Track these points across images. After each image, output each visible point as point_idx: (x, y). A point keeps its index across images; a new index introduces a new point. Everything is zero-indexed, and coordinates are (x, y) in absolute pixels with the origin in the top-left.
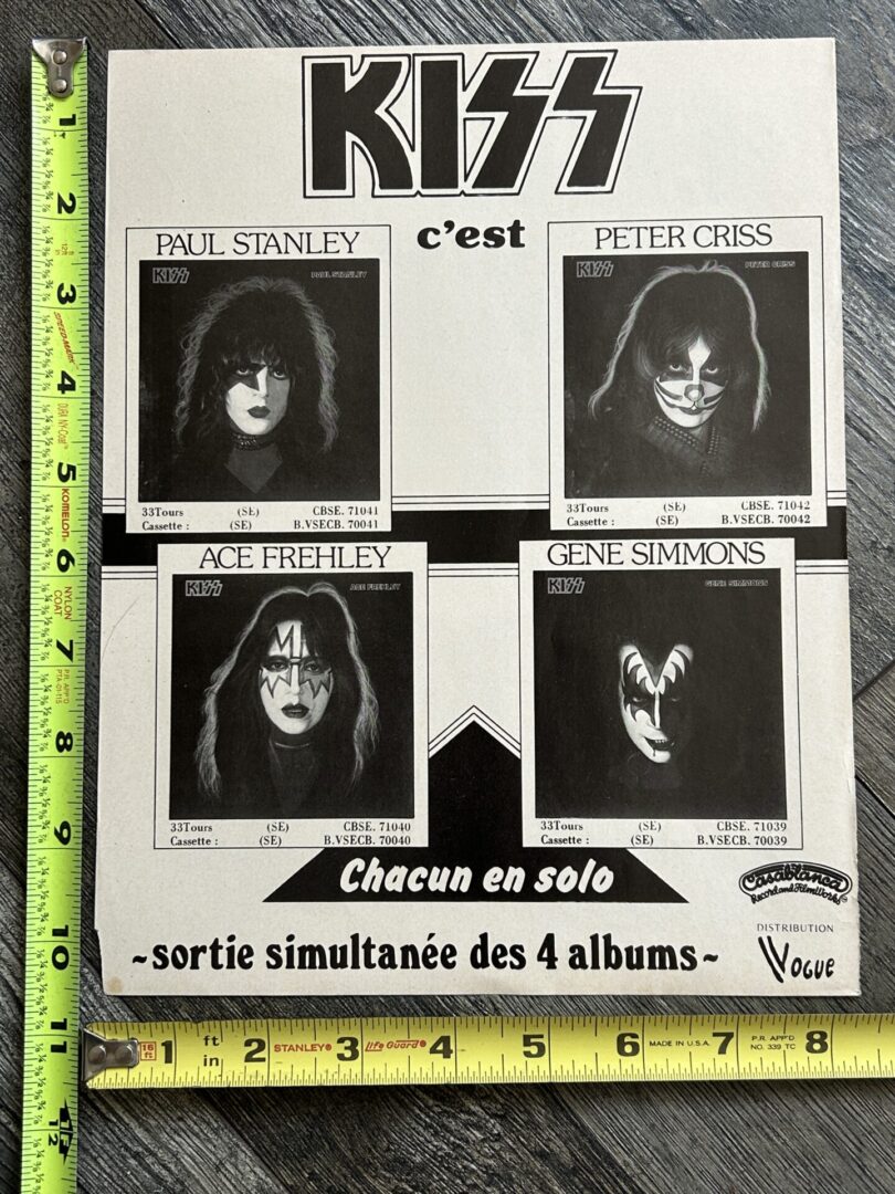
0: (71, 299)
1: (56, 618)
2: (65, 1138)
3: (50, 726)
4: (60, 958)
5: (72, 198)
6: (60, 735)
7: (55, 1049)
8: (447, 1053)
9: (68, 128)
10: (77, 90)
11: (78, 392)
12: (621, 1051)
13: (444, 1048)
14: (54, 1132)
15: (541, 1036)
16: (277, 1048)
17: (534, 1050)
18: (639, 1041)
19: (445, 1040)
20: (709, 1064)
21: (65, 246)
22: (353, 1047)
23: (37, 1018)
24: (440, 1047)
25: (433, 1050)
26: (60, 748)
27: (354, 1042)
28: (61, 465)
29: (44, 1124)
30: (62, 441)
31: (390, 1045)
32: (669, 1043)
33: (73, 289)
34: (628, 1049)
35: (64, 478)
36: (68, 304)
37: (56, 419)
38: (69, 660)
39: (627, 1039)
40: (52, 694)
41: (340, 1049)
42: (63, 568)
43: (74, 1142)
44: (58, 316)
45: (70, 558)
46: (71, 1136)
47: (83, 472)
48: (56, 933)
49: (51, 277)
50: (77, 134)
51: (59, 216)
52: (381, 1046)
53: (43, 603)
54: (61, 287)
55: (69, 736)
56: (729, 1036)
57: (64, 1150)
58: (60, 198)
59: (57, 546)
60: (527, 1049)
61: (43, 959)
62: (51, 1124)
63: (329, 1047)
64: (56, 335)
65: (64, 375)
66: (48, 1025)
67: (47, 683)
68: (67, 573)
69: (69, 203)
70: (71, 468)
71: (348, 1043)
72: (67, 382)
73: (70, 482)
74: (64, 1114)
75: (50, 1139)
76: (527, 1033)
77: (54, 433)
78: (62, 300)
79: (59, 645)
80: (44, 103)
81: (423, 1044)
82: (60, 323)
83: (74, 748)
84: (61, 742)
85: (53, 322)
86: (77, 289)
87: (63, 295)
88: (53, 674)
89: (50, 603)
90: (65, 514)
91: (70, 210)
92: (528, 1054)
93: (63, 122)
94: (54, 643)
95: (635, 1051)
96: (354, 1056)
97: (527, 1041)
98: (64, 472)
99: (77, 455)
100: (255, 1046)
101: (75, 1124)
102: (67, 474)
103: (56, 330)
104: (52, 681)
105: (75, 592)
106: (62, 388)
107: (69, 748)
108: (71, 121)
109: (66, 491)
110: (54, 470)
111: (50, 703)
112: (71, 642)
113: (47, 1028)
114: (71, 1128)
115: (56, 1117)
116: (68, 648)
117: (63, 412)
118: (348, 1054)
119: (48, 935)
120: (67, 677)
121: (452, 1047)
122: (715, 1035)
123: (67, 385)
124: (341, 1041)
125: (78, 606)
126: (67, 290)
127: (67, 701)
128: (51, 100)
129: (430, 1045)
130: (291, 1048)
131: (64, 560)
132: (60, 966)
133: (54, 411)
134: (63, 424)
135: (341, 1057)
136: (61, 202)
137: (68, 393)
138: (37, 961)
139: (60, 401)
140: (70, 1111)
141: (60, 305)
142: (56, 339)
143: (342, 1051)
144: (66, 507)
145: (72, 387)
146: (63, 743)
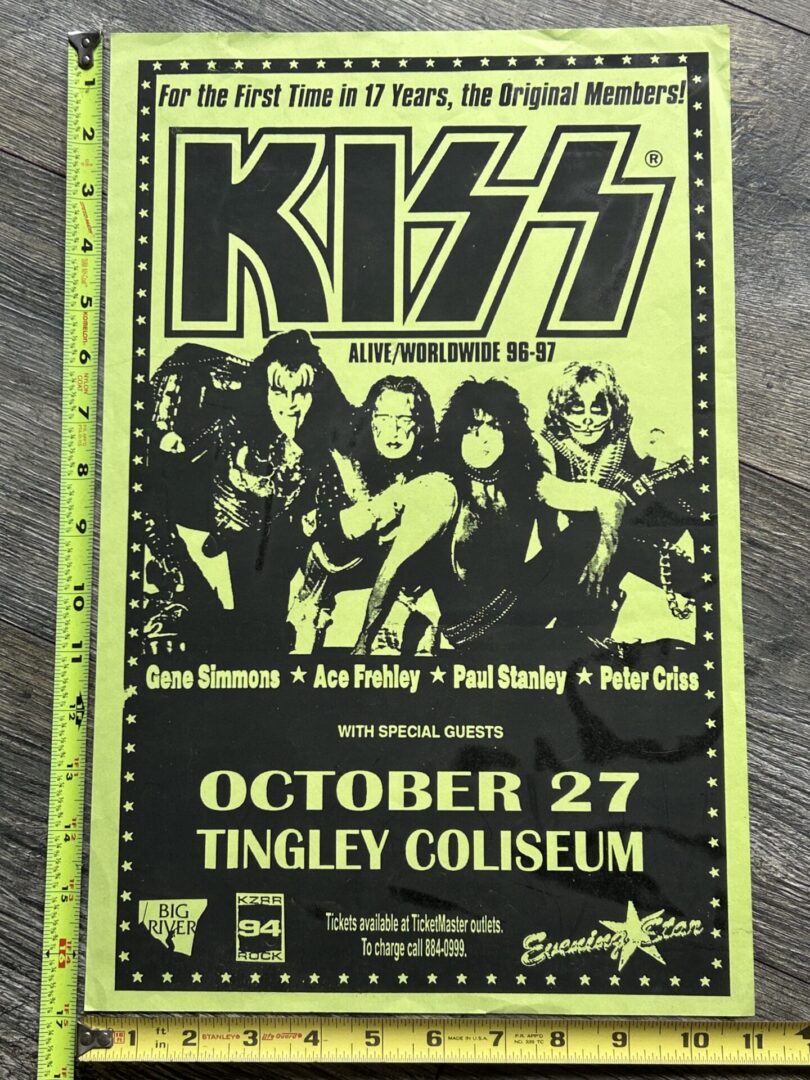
0: (91, 193)
1: (79, 393)
2: (79, 715)
3: (74, 460)
4: (79, 604)
5: (92, 130)
6: (81, 466)
7: (75, 660)
8: (315, 1042)
9: (91, 87)
10: (95, 63)
11: (94, 251)
12: (430, 1043)
13: (314, 1038)
14: (73, 712)
15: (377, 1032)
16: (204, 1037)
17: (372, 1041)
18: (441, 1036)
19: (314, 1034)
20: (487, 1053)
21: (87, 160)
22: (254, 1037)
23: (63, 641)
24: (311, 1038)
25: (306, 1040)
26: (80, 474)
27: (255, 1034)
28: (83, 297)
29: (66, 707)
30: (83, 282)
31: (278, 1036)
32: (461, 1038)
33: (92, 187)
34: (434, 1041)
35: (84, 305)
36: (89, 197)
37: (80, 269)
38: (85, 418)
39: (434, 1035)
40: (76, 441)
41: (245, 1038)
42: (83, 362)
43: (85, 716)
44: (82, 204)
45: (88, 356)
46: (83, 713)
47: (96, 301)
48: (76, 588)
49: (79, 180)
50: (95, 91)
51: (83, 142)
52: (273, 1037)
53: (70, 384)
54: (85, 186)
55: (86, 466)
56: (500, 1034)
57: (78, 722)
58: (84, 131)
59: (80, 347)
60: (368, 1040)
61: (67, 605)
62: (71, 707)
63: (238, 1037)
64: (81, 216)
65: (86, 241)
66: (70, 645)
67: (72, 433)
68: (86, 364)
69: (90, 134)
70: (89, 299)
71: (250, 1034)
72: (87, 245)
73: (88, 308)
74: (79, 700)
75: (70, 716)
76: (369, 1029)
77: (78, 277)
78: (85, 194)
79: (81, 410)
80: (76, 72)
81: (300, 1036)
82: (84, 208)
83: (89, 473)
84: (81, 470)
85: (79, 207)
86: (95, 188)
87: (86, 191)
88: (76, 427)
89: (75, 384)
90: (85, 328)
91: (91, 138)
92: (368, 1044)
93: (87, 83)
94: (77, 409)
95: (439, 1043)
96: (255, 1043)
97: (368, 1035)
98: (85, 301)
99: (92, 291)
100: (189, 1035)
101: (85, 705)
102: (86, 303)
103: (81, 213)
104: (75, 432)
105: (90, 376)
106: (85, 249)
107: (86, 473)
108: (92, 83)
109: (86, 313)
110: (78, 300)
111: (75, 446)
112: (88, 408)
113: (69, 647)
114: (83, 708)
115: (74, 702)
116: (85, 411)
117: (85, 263)
118: (250, 1041)
119: (71, 590)
120: (85, 430)
121: (319, 1038)
122: (491, 1033)
123: (88, 246)
124: (246, 1033)
125: (92, 385)
126: (88, 188)
127: (85, 444)
128: (80, 70)
129: (304, 1036)
130: (213, 1037)
131: (84, 357)
132: (78, 609)
133: (79, 263)
134: (84, 271)
135: (246, 1043)
136: (85, 133)
137: (88, 252)
138: (64, 606)
139: (84, 257)
140: (83, 697)
141: (82, 196)
142: (81, 218)
143: (246, 1039)
144: (85, 324)
145: (90, 248)
146: (83, 470)
